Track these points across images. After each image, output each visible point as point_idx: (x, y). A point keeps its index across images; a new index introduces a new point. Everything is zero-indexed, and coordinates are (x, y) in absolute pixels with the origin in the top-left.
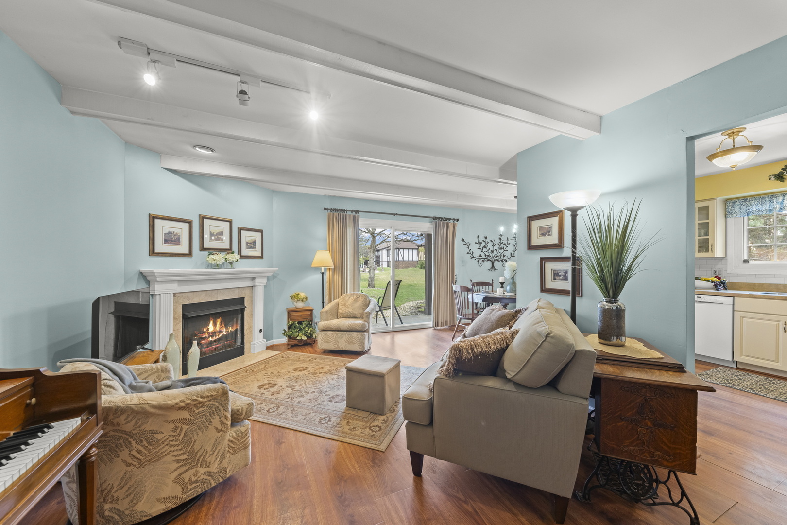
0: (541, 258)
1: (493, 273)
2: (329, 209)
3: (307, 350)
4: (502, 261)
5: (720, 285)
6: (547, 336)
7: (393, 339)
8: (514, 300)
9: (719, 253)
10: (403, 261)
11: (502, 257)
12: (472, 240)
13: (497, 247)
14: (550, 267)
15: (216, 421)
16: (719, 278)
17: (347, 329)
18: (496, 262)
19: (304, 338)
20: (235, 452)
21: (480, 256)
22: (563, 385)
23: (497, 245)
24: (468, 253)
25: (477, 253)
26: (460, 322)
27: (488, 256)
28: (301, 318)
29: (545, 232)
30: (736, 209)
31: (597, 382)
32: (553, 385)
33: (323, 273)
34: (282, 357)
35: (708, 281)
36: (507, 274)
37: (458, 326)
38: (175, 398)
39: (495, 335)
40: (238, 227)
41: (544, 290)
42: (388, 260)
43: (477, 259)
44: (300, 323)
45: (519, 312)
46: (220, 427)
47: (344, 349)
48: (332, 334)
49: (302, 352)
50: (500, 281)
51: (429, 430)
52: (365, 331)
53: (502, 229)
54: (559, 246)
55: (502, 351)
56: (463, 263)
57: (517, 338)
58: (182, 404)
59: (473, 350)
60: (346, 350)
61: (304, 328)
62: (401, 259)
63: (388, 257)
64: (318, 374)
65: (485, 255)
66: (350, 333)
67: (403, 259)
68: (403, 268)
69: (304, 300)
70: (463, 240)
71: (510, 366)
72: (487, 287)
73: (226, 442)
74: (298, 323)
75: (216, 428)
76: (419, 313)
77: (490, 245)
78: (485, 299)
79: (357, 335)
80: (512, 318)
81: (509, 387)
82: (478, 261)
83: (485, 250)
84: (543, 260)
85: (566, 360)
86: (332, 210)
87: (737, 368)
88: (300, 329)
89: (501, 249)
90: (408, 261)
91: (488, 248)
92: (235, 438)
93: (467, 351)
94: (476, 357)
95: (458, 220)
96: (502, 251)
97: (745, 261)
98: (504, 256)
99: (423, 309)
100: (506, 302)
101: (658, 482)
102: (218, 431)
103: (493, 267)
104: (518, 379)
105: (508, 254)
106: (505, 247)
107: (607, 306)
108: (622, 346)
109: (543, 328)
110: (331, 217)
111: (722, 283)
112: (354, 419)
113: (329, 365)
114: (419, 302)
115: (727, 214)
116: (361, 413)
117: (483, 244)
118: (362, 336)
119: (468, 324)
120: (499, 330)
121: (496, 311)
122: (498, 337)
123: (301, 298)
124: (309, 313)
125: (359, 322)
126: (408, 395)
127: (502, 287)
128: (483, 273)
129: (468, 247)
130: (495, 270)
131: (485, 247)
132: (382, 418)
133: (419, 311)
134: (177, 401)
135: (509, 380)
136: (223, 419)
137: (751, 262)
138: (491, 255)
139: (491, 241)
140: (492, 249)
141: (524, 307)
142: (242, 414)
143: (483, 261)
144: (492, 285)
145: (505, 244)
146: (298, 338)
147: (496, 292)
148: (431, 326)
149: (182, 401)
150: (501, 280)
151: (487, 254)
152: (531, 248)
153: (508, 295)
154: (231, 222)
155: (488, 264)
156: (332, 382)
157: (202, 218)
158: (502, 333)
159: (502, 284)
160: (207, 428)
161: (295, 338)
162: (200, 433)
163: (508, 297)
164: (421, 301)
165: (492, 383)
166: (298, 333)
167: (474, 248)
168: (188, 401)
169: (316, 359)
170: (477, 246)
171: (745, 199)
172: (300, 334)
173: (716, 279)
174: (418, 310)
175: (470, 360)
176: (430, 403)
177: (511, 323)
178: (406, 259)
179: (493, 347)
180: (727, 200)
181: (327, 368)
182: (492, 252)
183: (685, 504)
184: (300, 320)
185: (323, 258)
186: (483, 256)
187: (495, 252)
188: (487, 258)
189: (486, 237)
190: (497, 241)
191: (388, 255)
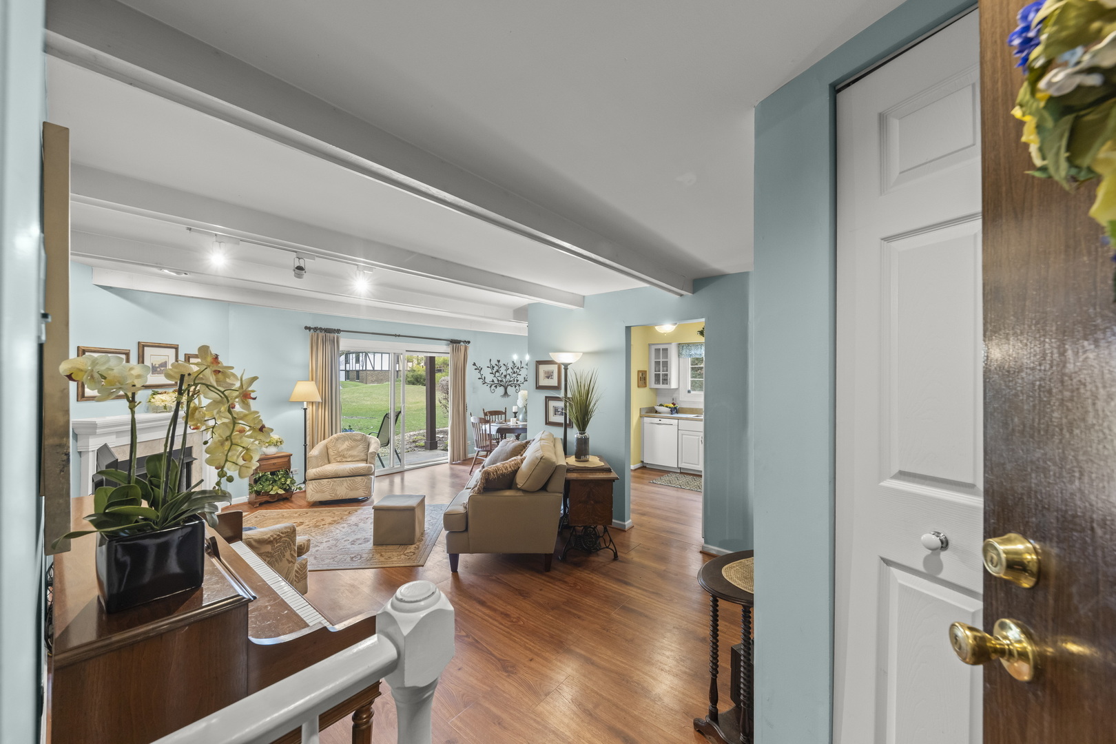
0: (546, 397)
1: (506, 399)
2: (312, 328)
3: (286, 505)
4: (515, 386)
5: (675, 410)
6: (541, 458)
7: (402, 479)
8: (524, 430)
9: (674, 385)
10: (374, 370)
11: (515, 382)
12: (484, 364)
13: (510, 371)
14: (552, 404)
15: (288, 554)
16: (674, 405)
17: (348, 475)
18: (509, 387)
19: (281, 492)
20: (299, 581)
21: (493, 381)
22: (550, 488)
23: (510, 369)
24: (479, 379)
25: (489, 378)
26: (478, 454)
27: (501, 381)
28: (274, 467)
29: (549, 376)
30: (684, 352)
31: (568, 483)
32: (544, 488)
33: (305, 409)
34: (256, 517)
35: (667, 407)
36: (520, 403)
37: (476, 458)
38: (267, 534)
39: (510, 462)
40: (185, 354)
41: (548, 423)
42: (348, 369)
43: (489, 385)
44: (272, 474)
45: (528, 443)
46: (290, 559)
47: (344, 498)
48: (328, 482)
49: (281, 509)
50: (514, 411)
51: (465, 535)
52: (371, 474)
53: (515, 357)
54: (557, 388)
55: (515, 472)
56: (475, 389)
57: (525, 462)
58: (272, 539)
59: (496, 472)
60: (347, 498)
61: (280, 479)
62: (369, 367)
63: (348, 365)
64: (322, 526)
65: (498, 380)
66: (353, 478)
67: (373, 368)
68: (373, 382)
69: (279, 444)
70: (474, 364)
71: (520, 481)
72: (500, 416)
73: (294, 573)
74: (271, 474)
75: (288, 560)
76: (416, 449)
77: (503, 370)
78: (499, 431)
79: (362, 479)
80: (524, 447)
81: (520, 494)
82: (491, 387)
83: (497, 374)
84: (548, 399)
85: (551, 472)
86: (316, 329)
87: (681, 473)
88: (275, 481)
89: (514, 373)
90: (382, 370)
91: (501, 372)
92: (299, 569)
93: (493, 474)
94: (498, 477)
95: (469, 342)
96: (515, 375)
97: (689, 392)
98: (517, 381)
99: (422, 443)
100: (519, 432)
101: (599, 537)
102: (289, 562)
103: (506, 393)
104: (524, 487)
105: (521, 379)
106: (518, 371)
107: (580, 436)
108: (587, 461)
109: (539, 454)
110: (315, 338)
111: (675, 408)
112: (386, 552)
113: (330, 516)
114: (412, 433)
115: (679, 355)
116: (391, 547)
117: (496, 368)
118: (368, 479)
119: (486, 456)
120: (513, 458)
121: (510, 442)
122: (513, 462)
123: (275, 441)
124: (286, 459)
125: (363, 465)
126: (448, 512)
127: (515, 417)
128: (494, 400)
129: (480, 372)
130: (508, 396)
131: (497, 371)
132: (413, 546)
133: (416, 447)
134: (269, 536)
135: (519, 489)
136: (292, 552)
137: (692, 392)
138: (504, 380)
139: (504, 365)
140: (504, 373)
141: (532, 439)
142: (304, 548)
143: (496, 387)
144: (505, 413)
145: (518, 368)
146: (272, 493)
147: (510, 421)
148: (449, 461)
149: (272, 536)
150: (514, 409)
151: (500, 379)
152: (539, 387)
153: (521, 424)
154: (176, 348)
155: (501, 390)
156: (344, 530)
157: (142, 347)
158: (515, 460)
159: (515, 413)
160: (281, 561)
161: (267, 493)
162: (277, 564)
163: (520, 427)
164: (414, 433)
165: (508, 493)
166: (271, 487)
167: (487, 373)
168: (275, 536)
169: (307, 513)
170: (489, 370)
171: (688, 344)
172: (276, 487)
173: (672, 406)
174: (414, 445)
175: (495, 479)
176: (466, 515)
177: (522, 453)
178: (378, 367)
179: (509, 469)
180: (679, 344)
181: (329, 520)
182: (505, 376)
183: (611, 546)
184: (273, 470)
185: (307, 389)
186: (496, 382)
187: (508, 377)
188: (500, 384)
189: (499, 361)
190: (510, 365)
191: (347, 362)
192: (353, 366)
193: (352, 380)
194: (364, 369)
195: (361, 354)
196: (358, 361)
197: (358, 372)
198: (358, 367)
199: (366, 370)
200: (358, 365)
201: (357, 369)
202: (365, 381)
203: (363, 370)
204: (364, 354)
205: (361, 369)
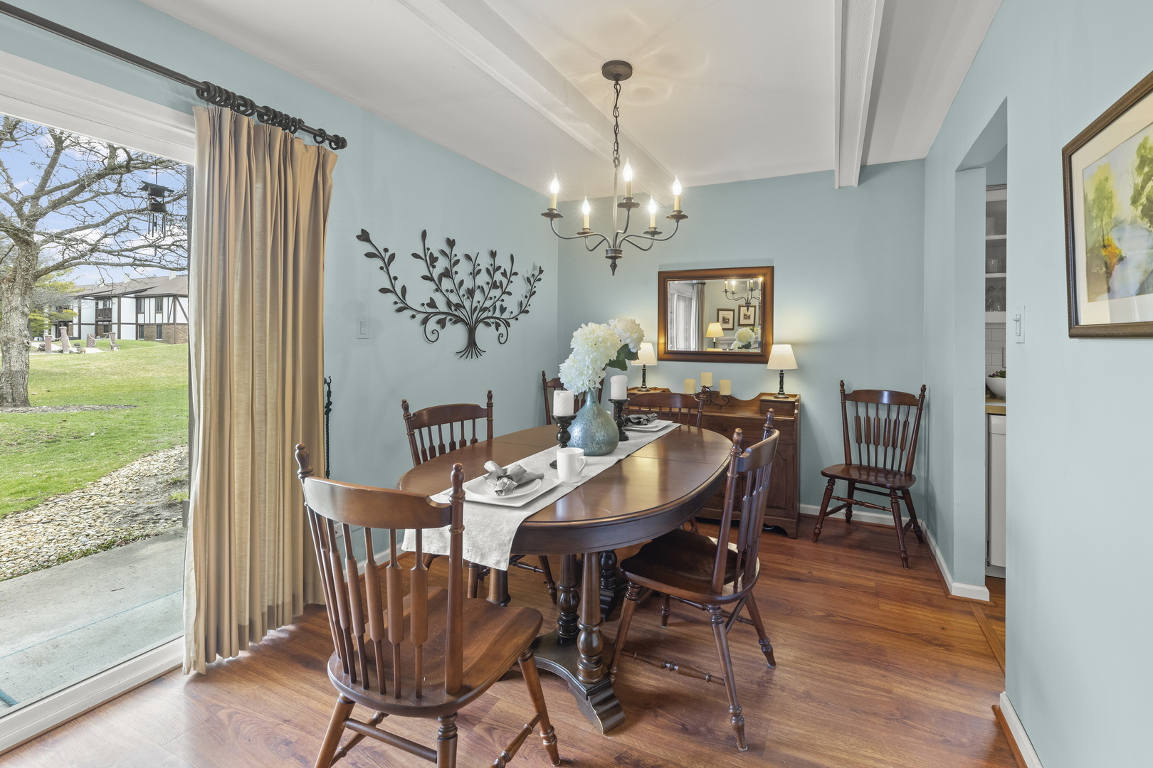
1: (472, 363)
4: (498, 326)
11: (497, 314)
12: (403, 244)
13: (483, 279)
18: (481, 328)
21: (432, 304)
23: (484, 273)
24: (384, 291)
25: (420, 293)
27: (458, 306)
42: (141, 321)
43: (420, 317)
63: (141, 316)
65: (449, 303)
72: (469, 422)
77: (463, 270)
82: (425, 322)
83: (446, 284)
89: (495, 285)
91: (457, 279)
95: (340, 143)
96: (497, 293)
98: (503, 310)
103: (472, 344)
105: (511, 304)
106: (505, 281)
117: (442, 264)
129: (386, 267)
130: (478, 353)
131: (447, 274)
138: (467, 304)
139: (468, 257)
140: (468, 284)
143: (442, 323)
144: (488, 413)
145: (504, 274)
151: (454, 299)
155: (456, 335)
167: (409, 272)
170: (421, 267)
182: (471, 293)
186: (442, 307)
187: (478, 296)
188: (454, 314)
189: (451, 243)
190: (484, 262)
191: (139, 310)
192: (150, 315)
193: (149, 338)
194: (171, 321)
195: (165, 300)
196: (159, 309)
197: (159, 326)
198: (158, 319)
199: (174, 323)
200: (159, 316)
201: (159, 321)
202: (172, 340)
203: (168, 324)
204: (171, 299)
205: (165, 321)
